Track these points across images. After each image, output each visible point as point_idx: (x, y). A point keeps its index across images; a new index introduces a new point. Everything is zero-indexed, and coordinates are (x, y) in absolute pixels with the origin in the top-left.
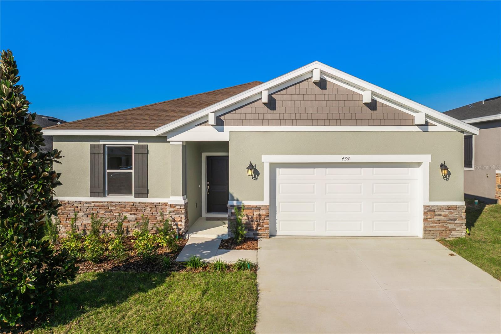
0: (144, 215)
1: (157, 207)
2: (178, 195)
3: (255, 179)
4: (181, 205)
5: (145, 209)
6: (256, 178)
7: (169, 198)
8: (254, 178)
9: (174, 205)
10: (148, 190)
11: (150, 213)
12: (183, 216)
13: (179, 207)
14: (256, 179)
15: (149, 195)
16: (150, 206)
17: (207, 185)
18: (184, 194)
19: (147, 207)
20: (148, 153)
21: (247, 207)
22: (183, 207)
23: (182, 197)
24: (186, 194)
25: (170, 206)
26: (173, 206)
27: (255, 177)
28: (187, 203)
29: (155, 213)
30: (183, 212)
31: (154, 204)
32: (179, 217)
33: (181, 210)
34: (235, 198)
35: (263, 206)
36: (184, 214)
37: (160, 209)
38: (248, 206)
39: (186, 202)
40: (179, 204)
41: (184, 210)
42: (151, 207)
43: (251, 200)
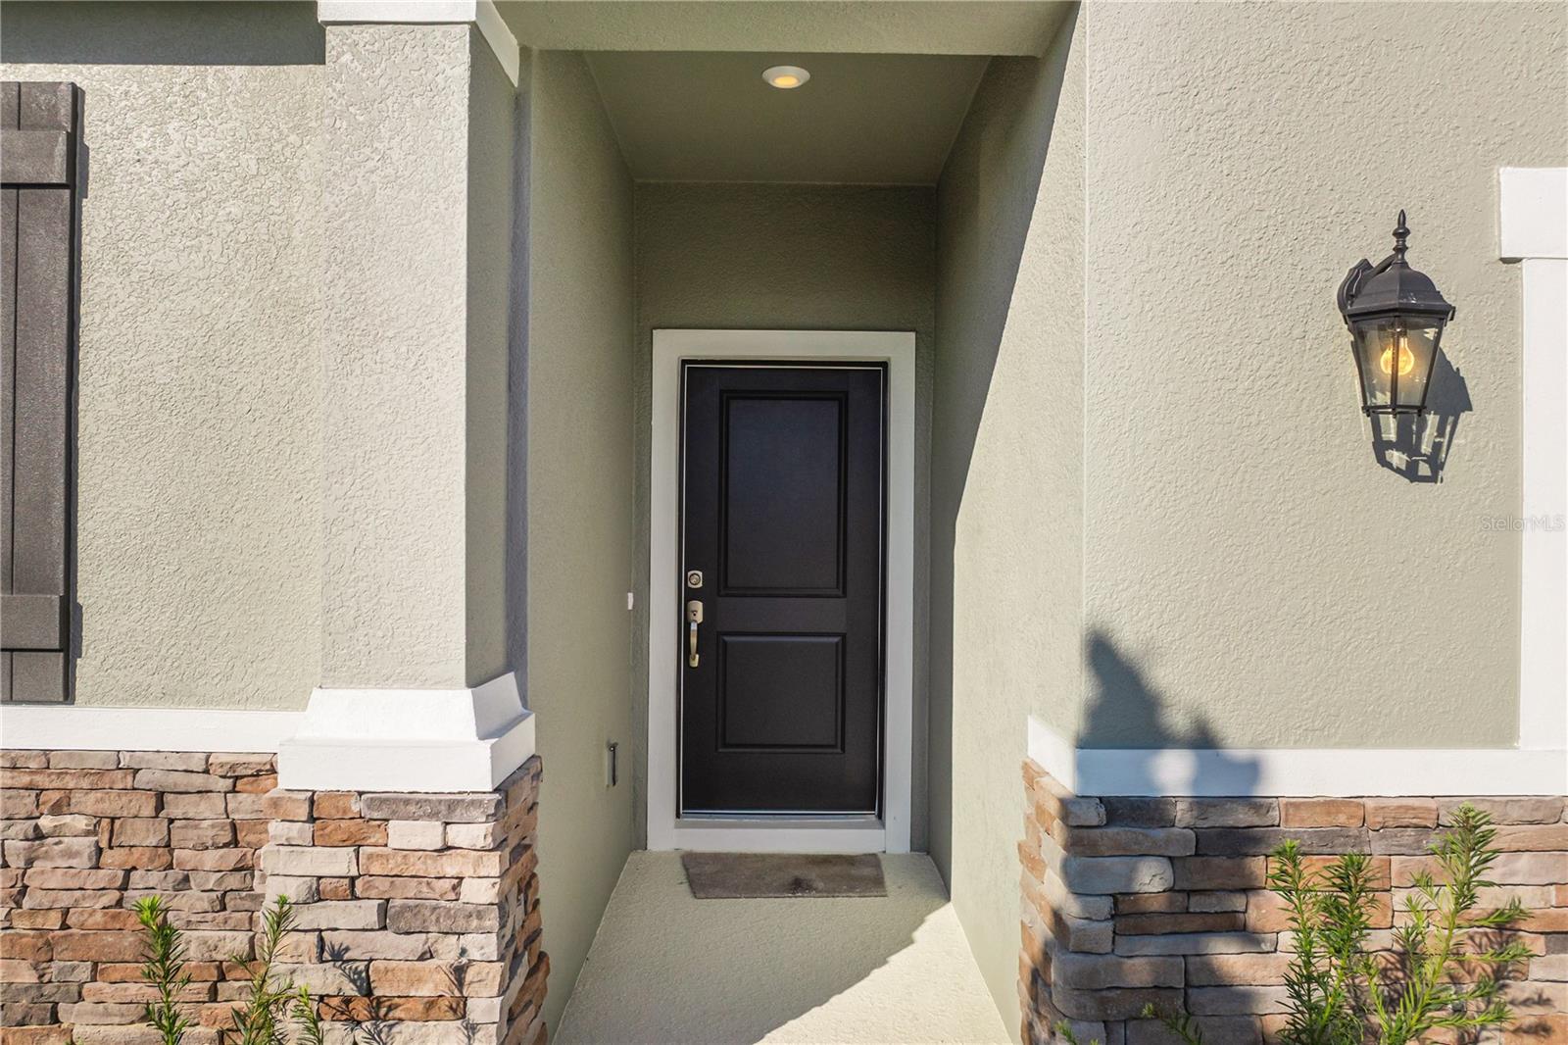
0: (27, 903)
1: (175, 807)
2: (411, 675)
3: (1411, 473)
4: (447, 809)
5: (39, 835)
6: (1426, 448)
7: (297, 701)
8: (1397, 458)
9: (356, 807)
10: (69, 616)
11: (101, 877)
12: (483, 946)
13: (424, 834)
14: (1424, 469)
15: (84, 668)
16: (90, 802)
17: (686, 595)
18: (497, 655)
19: (57, 809)
20: (75, 181)
21: (1322, 821)
22: (474, 833)
23: (467, 695)
24: (515, 659)
25: (303, 812)
26: (344, 815)
27: (1407, 442)
28: (531, 769)
29: (154, 878)
30: (481, 891)
31: (143, 778)
32: (427, 955)
33: (450, 866)
34: (1178, 720)
35: (1515, 813)
36: (492, 921)
37: (207, 832)
38: (1331, 805)
39: (519, 759)
40: (423, 786)
41: (493, 864)
42: (109, 807)
43: (1359, 740)
